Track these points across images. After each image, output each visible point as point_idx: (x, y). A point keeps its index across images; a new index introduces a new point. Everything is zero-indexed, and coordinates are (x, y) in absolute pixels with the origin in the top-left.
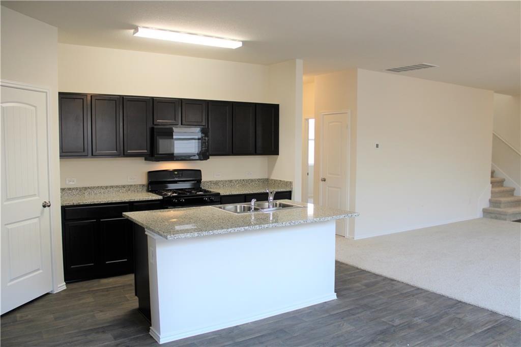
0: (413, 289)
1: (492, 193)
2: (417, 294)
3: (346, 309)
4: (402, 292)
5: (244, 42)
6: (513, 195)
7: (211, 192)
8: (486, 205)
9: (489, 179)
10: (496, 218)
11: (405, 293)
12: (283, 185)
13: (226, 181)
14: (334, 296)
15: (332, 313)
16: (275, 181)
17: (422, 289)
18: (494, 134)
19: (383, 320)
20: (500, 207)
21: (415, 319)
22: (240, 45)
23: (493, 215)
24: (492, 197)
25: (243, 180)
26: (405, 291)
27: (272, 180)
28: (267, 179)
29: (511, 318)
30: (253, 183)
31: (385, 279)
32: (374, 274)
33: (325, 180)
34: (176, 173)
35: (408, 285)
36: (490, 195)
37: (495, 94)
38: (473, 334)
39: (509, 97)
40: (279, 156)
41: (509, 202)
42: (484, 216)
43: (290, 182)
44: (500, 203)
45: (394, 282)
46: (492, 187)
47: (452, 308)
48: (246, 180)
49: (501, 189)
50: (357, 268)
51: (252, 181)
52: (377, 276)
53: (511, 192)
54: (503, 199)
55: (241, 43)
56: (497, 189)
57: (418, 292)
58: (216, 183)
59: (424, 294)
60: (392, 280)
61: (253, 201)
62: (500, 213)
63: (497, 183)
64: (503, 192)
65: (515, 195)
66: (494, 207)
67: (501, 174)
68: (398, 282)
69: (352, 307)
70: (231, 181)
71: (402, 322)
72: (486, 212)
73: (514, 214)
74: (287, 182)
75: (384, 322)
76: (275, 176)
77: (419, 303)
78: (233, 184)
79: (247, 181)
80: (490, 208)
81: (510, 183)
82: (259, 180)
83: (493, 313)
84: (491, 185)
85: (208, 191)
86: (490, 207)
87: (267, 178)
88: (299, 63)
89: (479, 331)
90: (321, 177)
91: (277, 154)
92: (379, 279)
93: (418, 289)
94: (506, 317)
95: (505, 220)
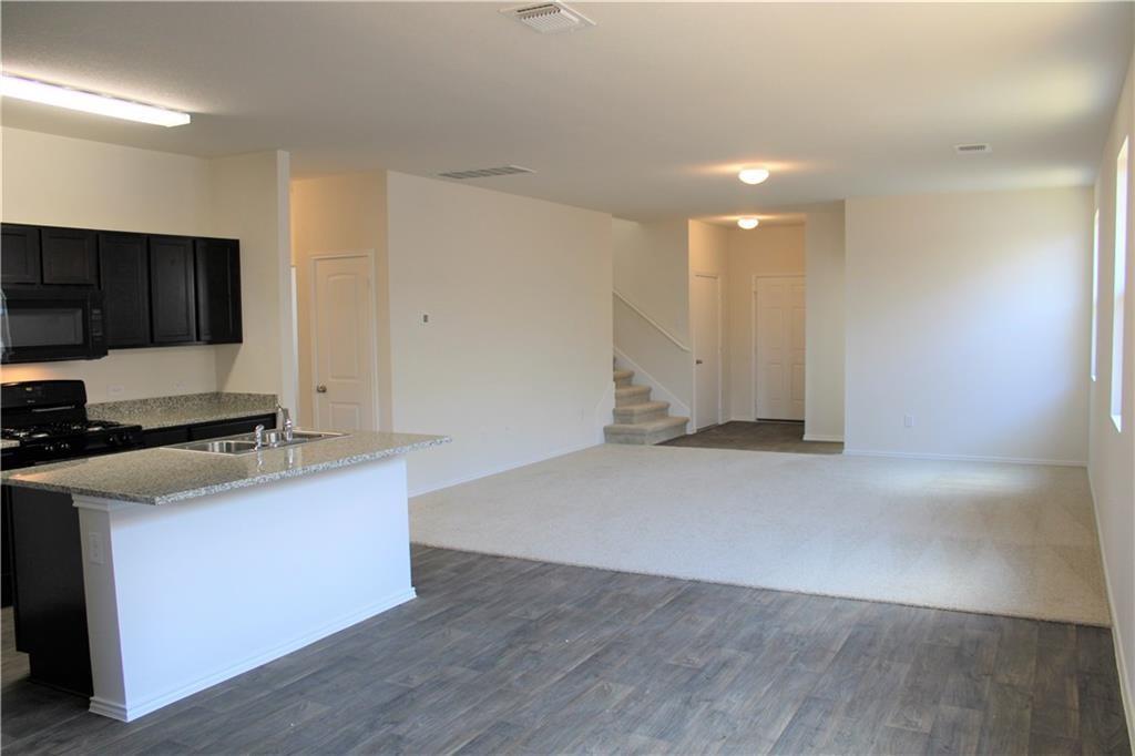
0: (536, 566)
1: (617, 397)
2: (547, 571)
3: (443, 609)
4: (523, 572)
5: (192, 115)
6: (648, 400)
7: (118, 425)
8: (608, 420)
9: (611, 374)
10: (628, 442)
11: (529, 573)
12: (256, 403)
13: (134, 402)
14: (411, 594)
15: (421, 619)
16: (236, 396)
17: (551, 564)
18: (614, 294)
19: (510, 614)
20: (631, 423)
21: (562, 606)
22: (186, 120)
23: (621, 438)
24: (617, 406)
25: (170, 398)
26: (527, 570)
27: (228, 395)
28: (217, 394)
29: (698, 582)
30: (190, 404)
31: (484, 556)
32: (461, 552)
33: (324, 391)
34: (29, 389)
35: (525, 560)
36: (614, 401)
37: (613, 220)
38: (653, 610)
39: (635, 224)
40: (243, 346)
41: (645, 412)
42: (607, 440)
43: (274, 396)
44: (632, 414)
45: (501, 560)
46: (617, 387)
47: (609, 582)
48: (175, 398)
49: (631, 390)
50: (426, 547)
51: (187, 398)
52: (467, 554)
53: (645, 395)
54: (637, 408)
55: (188, 117)
56: (624, 391)
57: (546, 569)
58: (115, 407)
59: (557, 570)
60: (497, 557)
61: (259, 430)
62: (633, 433)
63: (623, 379)
64: (634, 394)
65: (652, 399)
66: (622, 423)
67: (630, 364)
68: (508, 558)
69: (451, 605)
70: (145, 402)
71: (543, 613)
72: (611, 434)
73: (656, 433)
74: (265, 397)
75: (513, 618)
76: (235, 385)
77: (557, 584)
78: (149, 407)
79: (178, 399)
80: (617, 426)
81: (644, 378)
82: (200, 396)
83: (672, 580)
84: (614, 384)
85: (112, 424)
86: (615, 423)
87: (213, 389)
88: (283, 156)
89: (661, 605)
90: (316, 383)
91: (240, 340)
92: (472, 558)
93: (546, 564)
94: (690, 581)
95: (643, 443)
